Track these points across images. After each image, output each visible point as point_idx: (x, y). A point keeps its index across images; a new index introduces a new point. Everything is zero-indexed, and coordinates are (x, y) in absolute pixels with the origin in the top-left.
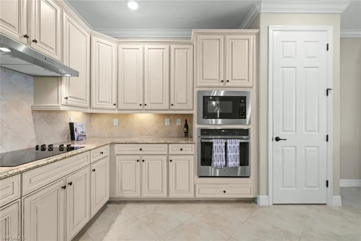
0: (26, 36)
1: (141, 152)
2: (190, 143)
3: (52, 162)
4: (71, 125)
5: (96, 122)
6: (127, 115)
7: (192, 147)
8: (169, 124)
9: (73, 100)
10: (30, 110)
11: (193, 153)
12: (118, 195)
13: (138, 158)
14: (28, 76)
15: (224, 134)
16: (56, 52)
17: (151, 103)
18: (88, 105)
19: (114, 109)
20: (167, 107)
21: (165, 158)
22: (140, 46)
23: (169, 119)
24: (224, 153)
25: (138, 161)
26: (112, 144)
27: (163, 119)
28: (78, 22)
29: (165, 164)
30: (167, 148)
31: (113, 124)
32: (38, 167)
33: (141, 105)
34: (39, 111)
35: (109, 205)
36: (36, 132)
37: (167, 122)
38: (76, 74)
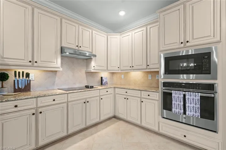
0: (77, 46)
1: (126, 94)
2: (155, 92)
3: (79, 92)
4: (102, 78)
5: (115, 77)
6: (127, 73)
7: (156, 94)
8: (151, 78)
9: (98, 67)
10: (85, 72)
11: (157, 99)
12: (117, 115)
13: (125, 97)
14: (84, 60)
15: (185, 87)
16: (89, 49)
17: (136, 66)
18: (106, 69)
19: (118, 70)
20: (145, 67)
21: (139, 99)
22: (130, 33)
23: (151, 75)
24: (182, 103)
25: (125, 98)
26: (115, 88)
27: (147, 75)
28: (100, 33)
29: (139, 103)
30: (140, 93)
31: (121, 77)
32: (73, 92)
33: (130, 67)
34: (88, 72)
35: (114, 119)
36: (87, 81)
37: (150, 77)
38: (95, 56)
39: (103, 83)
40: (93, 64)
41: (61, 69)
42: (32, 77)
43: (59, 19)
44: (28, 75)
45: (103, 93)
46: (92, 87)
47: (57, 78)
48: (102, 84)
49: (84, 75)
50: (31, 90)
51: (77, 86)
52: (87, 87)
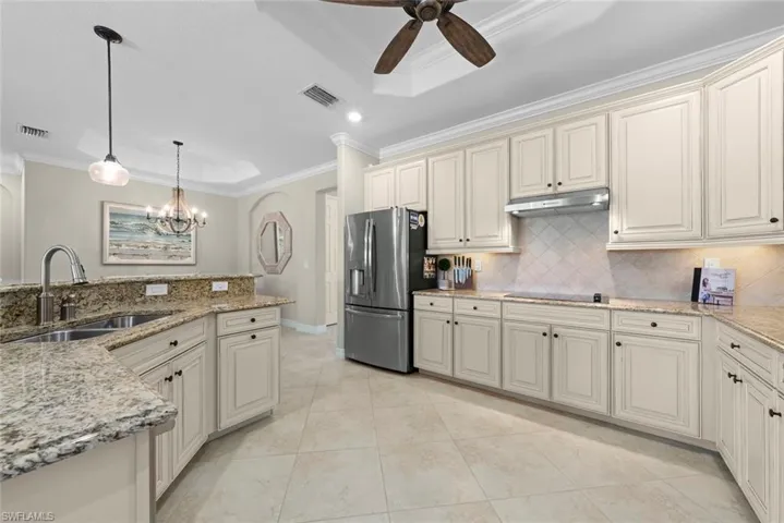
0: (550, 185)
9: (639, 231)
32: (514, 301)
39: (701, 296)
40: (614, 222)
41: (510, 249)
42: (476, 265)
44: (469, 261)
45: (624, 325)
47: (520, 269)
48: (695, 298)
50: (478, 288)
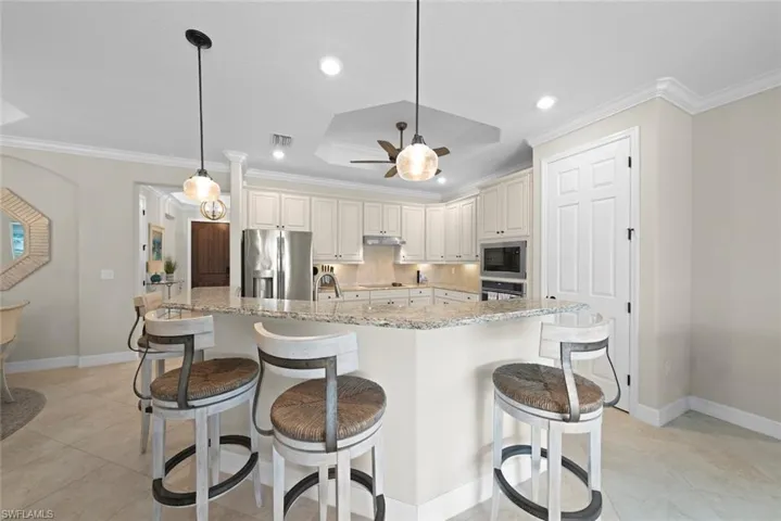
0: (381, 232)
1: (446, 296)
3: (384, 290)
4: (418, 272)
9: (410, 257)
10: (392, 264)
16: (398, 234)
18: (424, 259)
19: (443, 261)
26: (434, 287)
32: (377, 290)
33: (457, 257)
34: (396, 265)
36: (395, 277)
38: (404, 243)
39: (420, 281)
40: (403, 252)
41: (363, 262)
42: (335, 271)
43: (360, 204)
44: (332, 268)
46: (400, 285)
47: (358, 274)
48: (418, 282)
49: (392, 268)
51: (382, 282)
52: (394, 285)
